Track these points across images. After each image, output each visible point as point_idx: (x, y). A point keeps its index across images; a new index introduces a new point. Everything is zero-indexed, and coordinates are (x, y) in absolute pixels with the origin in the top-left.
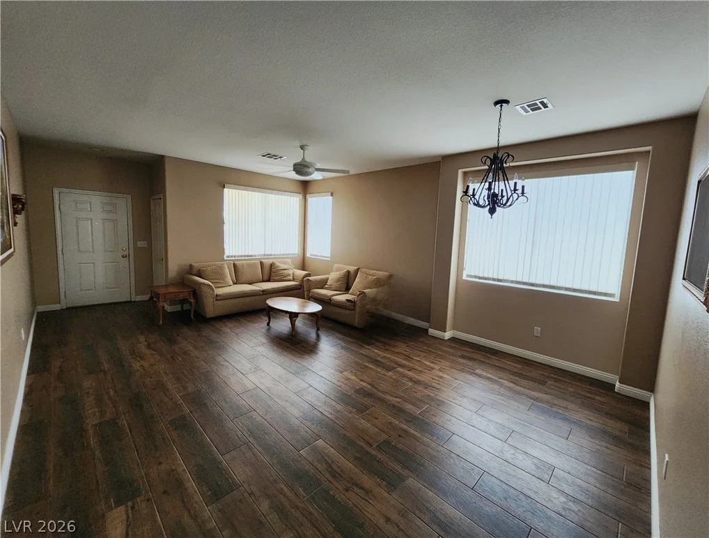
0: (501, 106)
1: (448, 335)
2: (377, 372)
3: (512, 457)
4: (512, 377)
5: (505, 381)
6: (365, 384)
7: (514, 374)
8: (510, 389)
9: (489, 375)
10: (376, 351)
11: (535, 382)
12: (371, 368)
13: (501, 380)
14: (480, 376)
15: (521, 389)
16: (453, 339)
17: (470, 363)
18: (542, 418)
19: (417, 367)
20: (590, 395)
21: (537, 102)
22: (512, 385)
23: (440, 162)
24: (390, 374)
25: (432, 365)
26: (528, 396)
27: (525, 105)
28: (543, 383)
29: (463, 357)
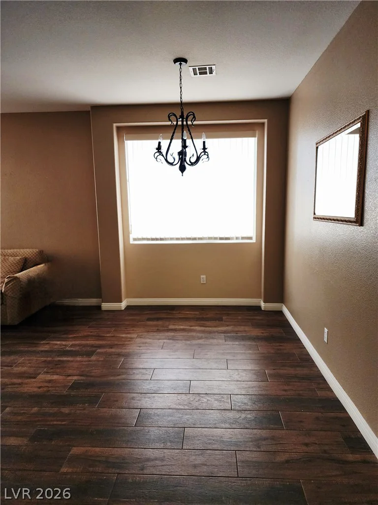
0: (181, 64)
1: (123, 305)
2: (77, 361)
3: (239, 376)
4: (198, 322)
5: (197, 327)
6: (75, 378)
7: (198, 319)
8: (203, 332)
9: (182, 327)
10: (59, 343)
11: (216, 320)
12: (68, 361)
13: (192, 328)
14: (175, 330)
15: (210, 328)
16: (129, 308)
17: (160, 323)
18: (237, 343)
19: (116, 342)
20: (252, 318)
21: (207, 67)
22: (203, 328)
23: (89, 111)
24: (93, 358)
25: (129, 336)
26: (218, 332)
27: (197, 68)
28: (221, 319)
29: (149, 320)
